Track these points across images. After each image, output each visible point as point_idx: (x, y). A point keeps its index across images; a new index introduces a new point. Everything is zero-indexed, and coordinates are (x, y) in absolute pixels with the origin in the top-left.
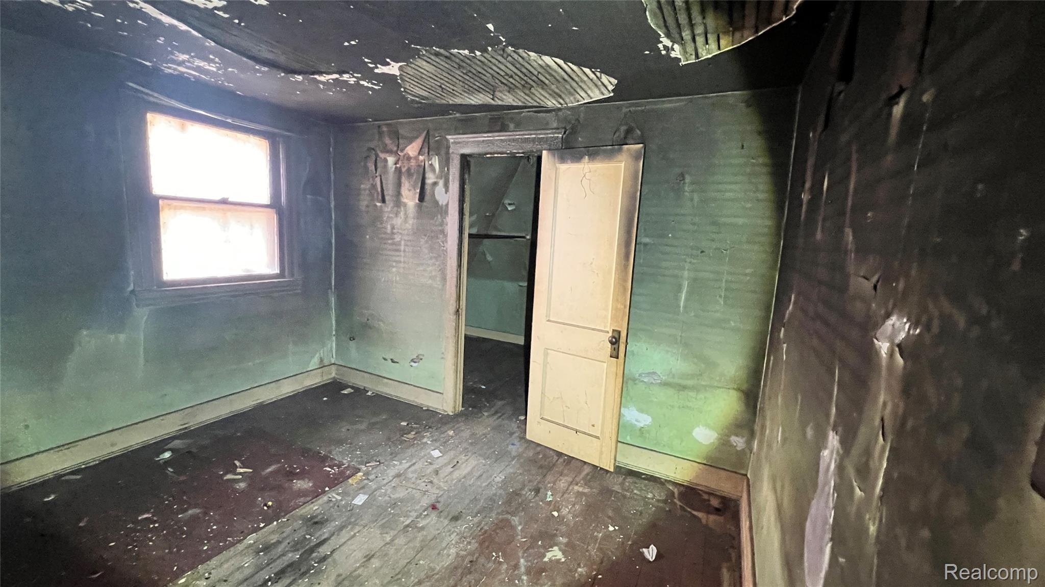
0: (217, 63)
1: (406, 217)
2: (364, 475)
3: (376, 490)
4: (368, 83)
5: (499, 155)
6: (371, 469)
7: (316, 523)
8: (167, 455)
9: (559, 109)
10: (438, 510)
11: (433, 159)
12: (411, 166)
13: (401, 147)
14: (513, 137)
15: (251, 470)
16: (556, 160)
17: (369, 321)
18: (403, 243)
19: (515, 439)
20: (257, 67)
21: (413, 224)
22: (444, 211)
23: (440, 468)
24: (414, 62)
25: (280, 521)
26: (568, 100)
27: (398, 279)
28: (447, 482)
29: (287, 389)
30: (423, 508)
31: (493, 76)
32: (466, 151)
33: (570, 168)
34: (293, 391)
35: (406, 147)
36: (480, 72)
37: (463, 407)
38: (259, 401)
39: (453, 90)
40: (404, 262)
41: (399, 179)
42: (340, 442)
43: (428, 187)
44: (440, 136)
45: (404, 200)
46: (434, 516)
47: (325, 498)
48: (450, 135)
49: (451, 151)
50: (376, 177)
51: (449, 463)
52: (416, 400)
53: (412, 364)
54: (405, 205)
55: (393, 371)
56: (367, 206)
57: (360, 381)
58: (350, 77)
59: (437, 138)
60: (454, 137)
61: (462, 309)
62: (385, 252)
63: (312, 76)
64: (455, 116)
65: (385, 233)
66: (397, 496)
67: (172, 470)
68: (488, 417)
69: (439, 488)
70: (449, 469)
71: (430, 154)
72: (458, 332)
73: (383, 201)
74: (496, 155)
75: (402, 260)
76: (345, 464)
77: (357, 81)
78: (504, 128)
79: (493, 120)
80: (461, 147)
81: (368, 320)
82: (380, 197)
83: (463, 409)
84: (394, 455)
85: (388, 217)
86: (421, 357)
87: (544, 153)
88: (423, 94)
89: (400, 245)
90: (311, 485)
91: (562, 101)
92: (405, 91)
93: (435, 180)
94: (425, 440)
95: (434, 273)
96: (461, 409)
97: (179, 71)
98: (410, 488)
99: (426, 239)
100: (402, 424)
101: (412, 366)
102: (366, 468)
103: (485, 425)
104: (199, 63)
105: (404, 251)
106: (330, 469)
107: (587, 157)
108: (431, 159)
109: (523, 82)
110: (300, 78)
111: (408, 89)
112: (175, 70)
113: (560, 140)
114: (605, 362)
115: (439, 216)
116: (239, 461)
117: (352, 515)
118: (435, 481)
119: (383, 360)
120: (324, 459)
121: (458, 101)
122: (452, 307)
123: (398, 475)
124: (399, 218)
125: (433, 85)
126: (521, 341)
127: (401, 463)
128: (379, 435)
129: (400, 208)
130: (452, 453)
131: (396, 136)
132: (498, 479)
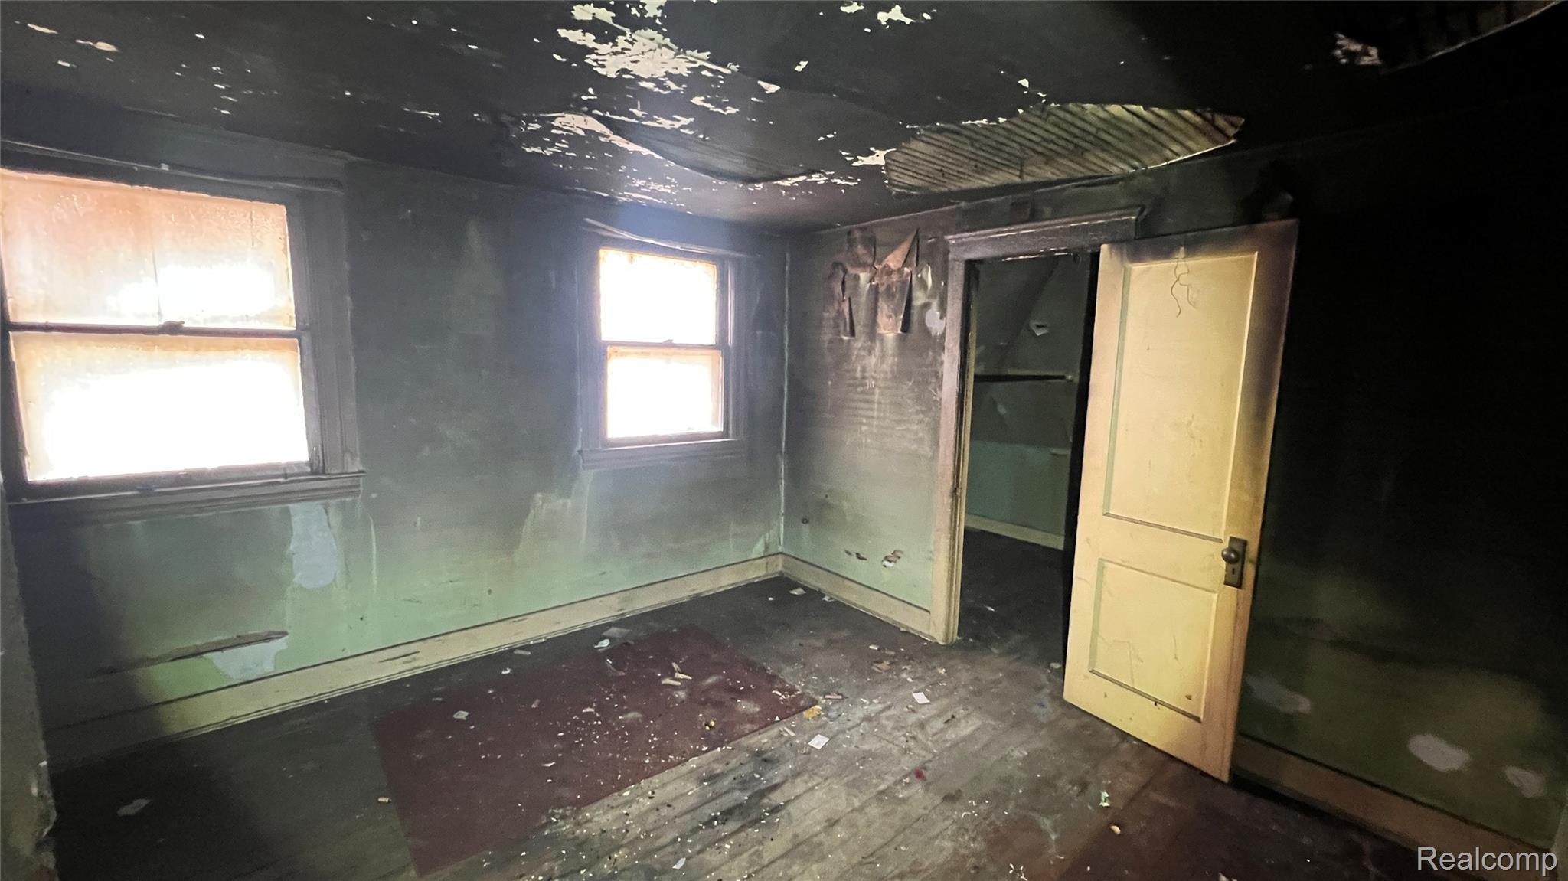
0: (674, 184)
1: (883, 356)
2: (822, 710)
3: (838, 732)
4: (842, 180)
5: (1027, 257)
6: (831, 703)
7: (765, 760)
8: (605, 643)
9: (1132, 177)
10: (925, 780)
11: (924, 270)
12: (893, 282)
13: (878, 256)
14: (1051, 228)
15: (691, 678)
16: (1125, 257)
17: (829, 498)
18: (877, 391)
19: (1044, 696)
20: (714, 182)
21: (892, 366)
22: (938, 343)
23: (928, 721)
24: (907, 146)
25: (724, 748)
26: (1146, 160)
27: (869, 440)
28: (937, 741)
29: (728, 580)
30: (903, 774)
31: (1021, 145)
32: (974, 255)
33: (1150, 268)
34: (733, 584)
35: (886, 257)
36: (1002, 144)
37: (959, 634)
38: (695, 592)
39: (958, 172)
40: (878, 418)
41: (876, 300)
42: (790, 660)
43: (915, 312)
44: (934, 237)
45: (881, 331)
46: (918, 788)
47: (774, 731)
48: (950, 233)
49: (951, 256)
50: (844, 301)
51: (939, 715)
52: (889, 616)
53: (886, 563)
54: (882, 338)
55: (860, 571)
56: (831, 341)
57: (813, 581)
58: (820, 177)
59: (930, 241)
60: (957, 236)
61: (961, 489)
62: (853, 404)
63: (775, 183)
64: (959, 206)
65: (855, 378)
66: (866, 747)
67: (611, 662)
68: (1000, 655)
69: (926, 748)
70: (939, 724)
71: (920, 263)
72: (956, 521)
73: (853, 333)
74: (1021, 257)
75: (875, 414)
76: (798, 690)
77: (829, 180)
78: (1034, 216)
79: (1017, 206)
80: (965, 251)
81: (827, 496)
82: (848, 329)
83: (959, 638)
84: (862, 690)
85: (858, 356)
86: (899, 554)
87: (1104, 247)
88: (914, 184)
89: (873, 394)
90: (758, 710)
91: (1136, 163)
92: (889, 183)
93: (927, 300)
94: (904, 675)
95: (920, 435)
96: (956, 637)
97: (634, 198)
98: (884, 739)
99: (910, 384)
100: (870, 647)
101: (885, 566)
102: (824, 701)
103: (994, 666)
104: (654, 186)
105: (879, 403)
106: (780, 694)
107: (1182, 249)
108: (921, 272)
109: (1071, 147)
110: (760, 186)
111: (895, 180)
112: (630, 197)
113: (1133, 225)
114: (1214, 592)
115: (931, 353)
116: (677, 663)
117: (809, 761)
118: (920, 737)
119: (845, 554)
120: (773, 678)
121: (965, 186)
122: (947, 486)
123: (868, 719)
124: (873, 356)
125: (931, 170)
126: (1059, 544)
127: (871, 703)
128: (841, 660)
129: (875, 342)
130: (945, 701)
131: (871, 243)
132: (1016, 754)
